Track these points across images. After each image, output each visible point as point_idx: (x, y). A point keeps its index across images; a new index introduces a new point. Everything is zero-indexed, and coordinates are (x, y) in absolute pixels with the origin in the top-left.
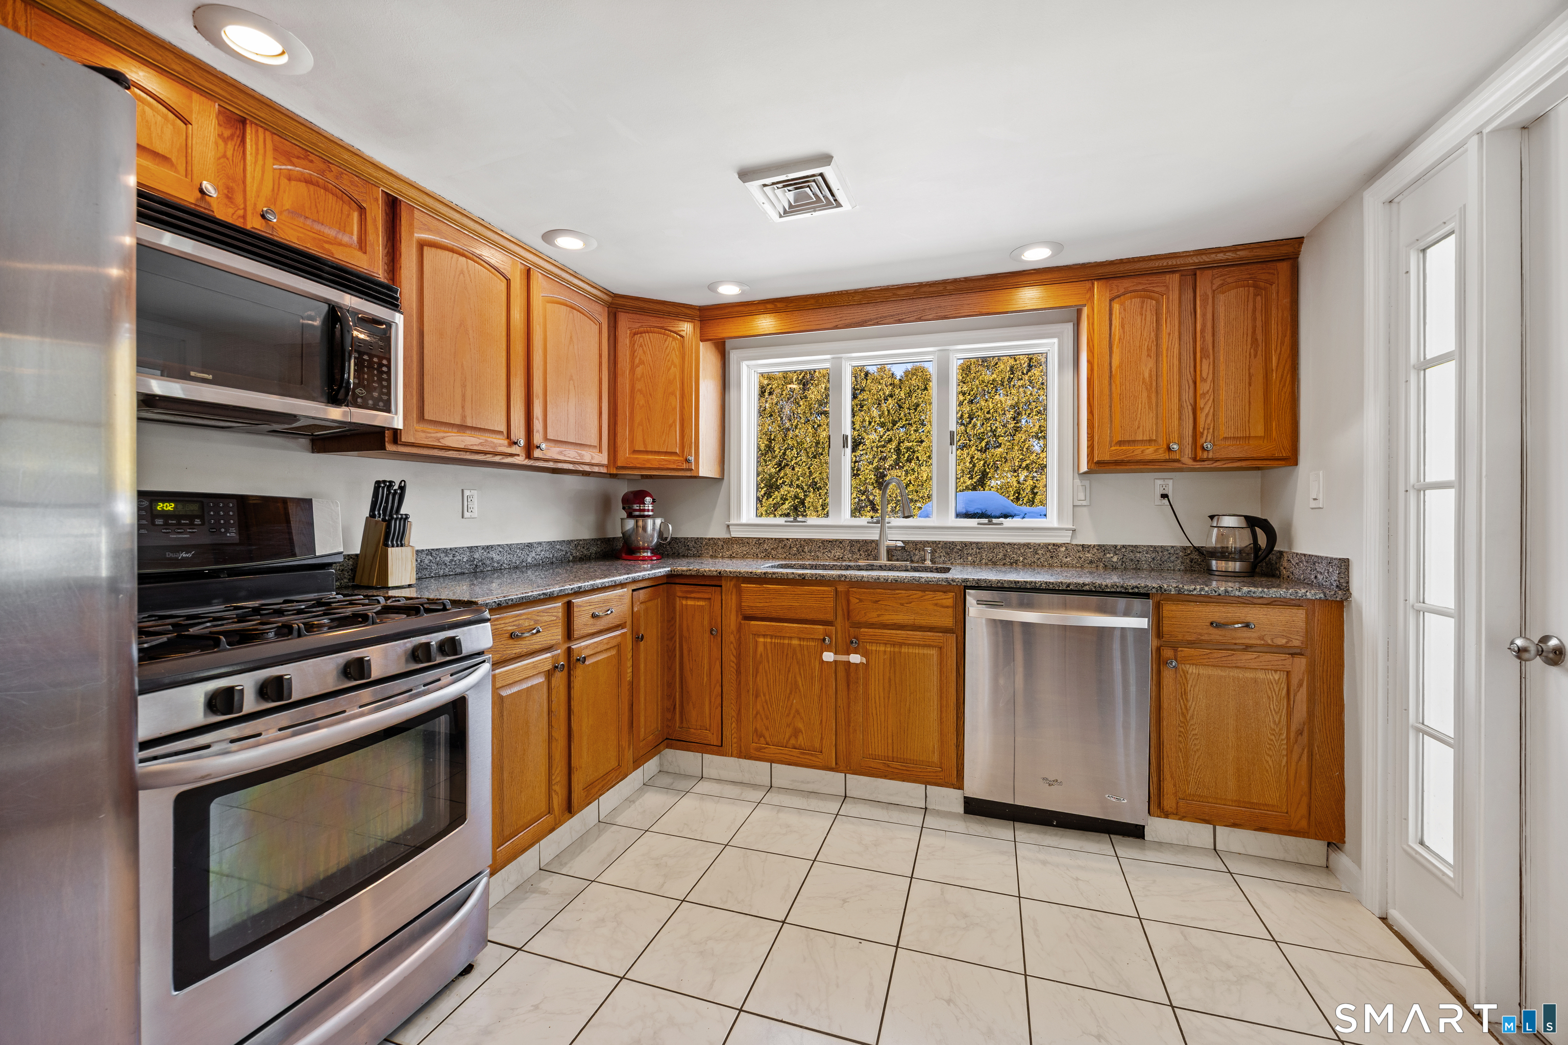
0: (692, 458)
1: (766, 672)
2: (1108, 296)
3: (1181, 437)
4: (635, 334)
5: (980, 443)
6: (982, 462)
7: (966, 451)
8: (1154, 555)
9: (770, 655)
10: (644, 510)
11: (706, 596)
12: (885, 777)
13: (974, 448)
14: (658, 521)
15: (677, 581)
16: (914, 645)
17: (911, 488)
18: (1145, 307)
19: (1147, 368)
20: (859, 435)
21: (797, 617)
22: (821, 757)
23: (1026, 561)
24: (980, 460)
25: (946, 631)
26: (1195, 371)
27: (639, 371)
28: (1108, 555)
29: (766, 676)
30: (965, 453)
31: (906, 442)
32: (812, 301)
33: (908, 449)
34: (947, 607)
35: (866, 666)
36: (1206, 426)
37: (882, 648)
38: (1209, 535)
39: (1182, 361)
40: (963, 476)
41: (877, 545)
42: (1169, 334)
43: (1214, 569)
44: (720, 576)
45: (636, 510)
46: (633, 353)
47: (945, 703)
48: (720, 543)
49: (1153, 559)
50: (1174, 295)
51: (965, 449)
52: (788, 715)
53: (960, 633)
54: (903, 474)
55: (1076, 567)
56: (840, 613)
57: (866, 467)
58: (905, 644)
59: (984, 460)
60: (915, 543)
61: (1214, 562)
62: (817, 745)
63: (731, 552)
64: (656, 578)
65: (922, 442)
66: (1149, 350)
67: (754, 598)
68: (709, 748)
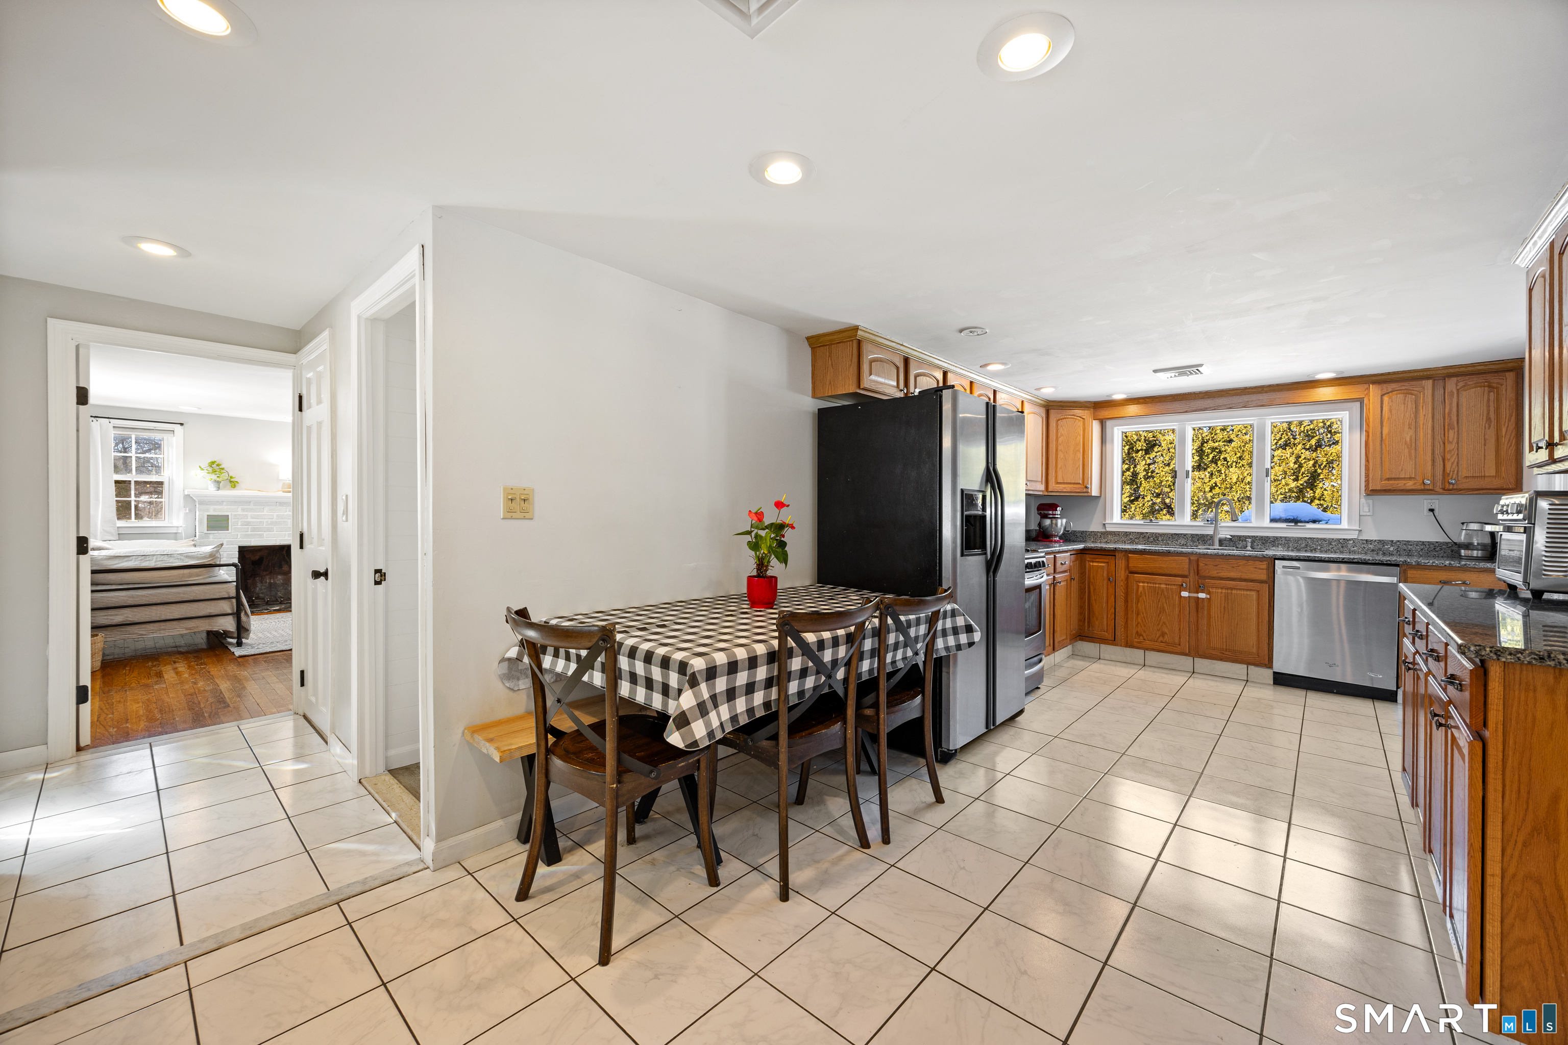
0: (1089, 486)
1: (1144, 601)
2: (1379, 393)
3: (1433, 476)
4: (1058, 420)
5: (1309, 441)
6: (1312, 462)
7: (1289, 450)
8: (1422, 547)
9: (1147, 593)
10: (1055, 514)
11: (1106, 561)
12: (1221, 659)
13: (1300, 447)
14: (1064, 521)
15: (1087, 552)
16: (1240, 589)
17: (1217, 490)
18: (1407, 399)
19: (1408, 435)
20: (1154, 437)
21: (1165, 572)
22: (1179, 647)
23: (1322, 549)
24: (1309, 460)
25: (1261, 582)
26: (1445, 437)
27: (1060, 440)
28: (1386, 547)
29: (1144, 603)
30: (1288, 452)
31: (1210, 442)
32: (1171, 398)
33: (1213, 449)
34: (1263, 569)
35: (1209, 600)
36: (1452, 470)
37: (1220, 591)
38: (1460, 534)
39: (1435, 430)
40: (1285, 478)
41: (1212, 537)
42: (1425, 415)
43: (1463, 555)
44: (1115, 550)
45: (1050, 514)
46: (1057, 430)
47: (1261, 621)
48: (1099, 534)
49: (1422, 549)
50: (1429, 392)
51: (1288, 448)
52: (1158, 625)
53: (1271, 584)
54: (1208, 476)
55: (1361, 553)
56: (1192, 571)
57: (1161, 469)
58: (1235, 589)
59: (1313, 459)
60: (1239, 537)
61: (1463, 551)
62: (1177, 641)
63: (1106, 540)
64: (1077, 550)
65: (1231, 441)
66: (1409, 424)
67: (1136, 562)
68: (1106, 641)
